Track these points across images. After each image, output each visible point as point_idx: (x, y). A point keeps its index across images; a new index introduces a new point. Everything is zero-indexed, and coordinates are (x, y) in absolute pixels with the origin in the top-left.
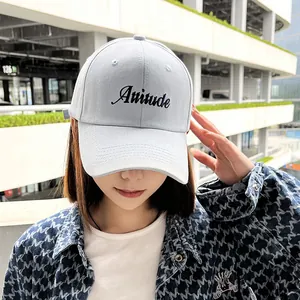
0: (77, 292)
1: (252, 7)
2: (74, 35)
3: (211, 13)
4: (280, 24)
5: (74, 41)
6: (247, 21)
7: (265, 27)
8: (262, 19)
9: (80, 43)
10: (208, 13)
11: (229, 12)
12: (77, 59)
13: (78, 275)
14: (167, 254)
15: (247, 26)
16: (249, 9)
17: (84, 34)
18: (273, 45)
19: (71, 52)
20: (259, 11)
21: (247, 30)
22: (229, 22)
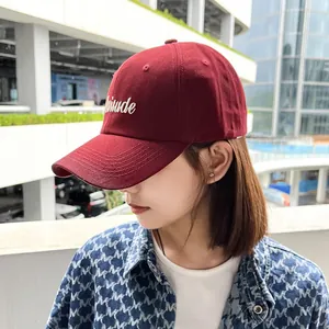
0: (162, 312)
1: (210, 7)
2: (11, 26)
3: (166, 11)
4: (239, 28)
5: (10, 33)
6: (205, 22)
7: (223, 30)
8: (220, 21)
9: (17, 35)
10: (163, 11)
11: (186, 11)
12: (13, 53)
13: (158, 293)
14: (244, 303)
15: (205, 27)
16: (206, 10)
17: (22, 25)
18: (232, 49)
19: (6, 45)
20: (217, 12)
21: (205, 31)
22: (186, 22)
